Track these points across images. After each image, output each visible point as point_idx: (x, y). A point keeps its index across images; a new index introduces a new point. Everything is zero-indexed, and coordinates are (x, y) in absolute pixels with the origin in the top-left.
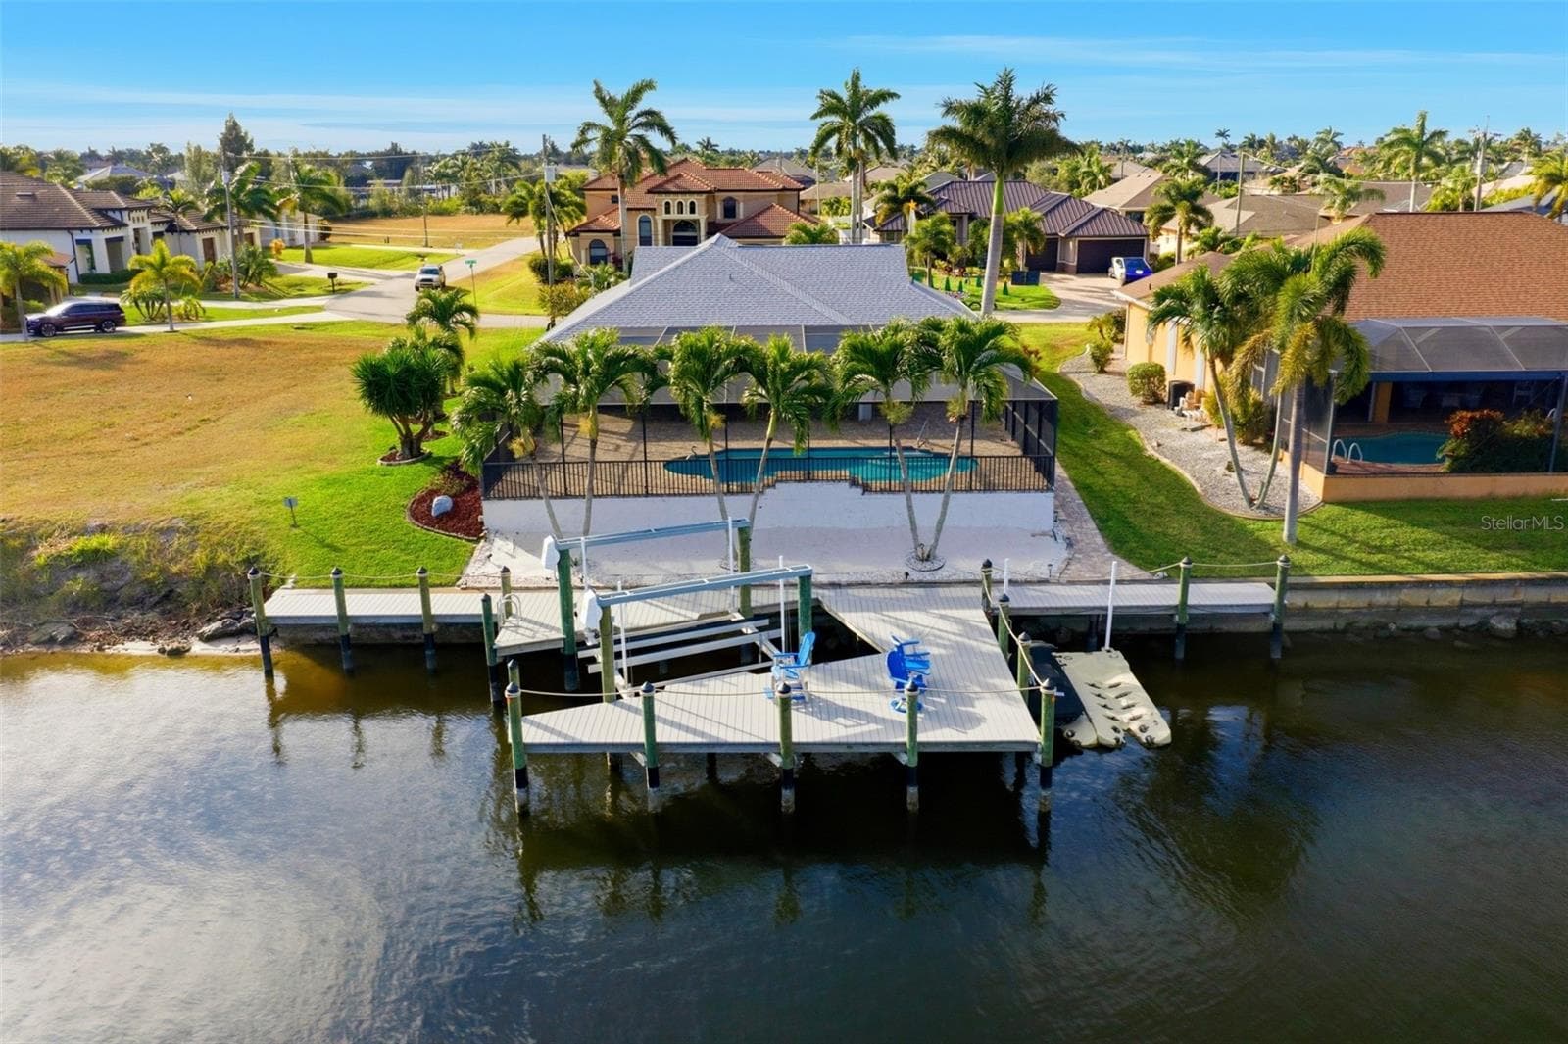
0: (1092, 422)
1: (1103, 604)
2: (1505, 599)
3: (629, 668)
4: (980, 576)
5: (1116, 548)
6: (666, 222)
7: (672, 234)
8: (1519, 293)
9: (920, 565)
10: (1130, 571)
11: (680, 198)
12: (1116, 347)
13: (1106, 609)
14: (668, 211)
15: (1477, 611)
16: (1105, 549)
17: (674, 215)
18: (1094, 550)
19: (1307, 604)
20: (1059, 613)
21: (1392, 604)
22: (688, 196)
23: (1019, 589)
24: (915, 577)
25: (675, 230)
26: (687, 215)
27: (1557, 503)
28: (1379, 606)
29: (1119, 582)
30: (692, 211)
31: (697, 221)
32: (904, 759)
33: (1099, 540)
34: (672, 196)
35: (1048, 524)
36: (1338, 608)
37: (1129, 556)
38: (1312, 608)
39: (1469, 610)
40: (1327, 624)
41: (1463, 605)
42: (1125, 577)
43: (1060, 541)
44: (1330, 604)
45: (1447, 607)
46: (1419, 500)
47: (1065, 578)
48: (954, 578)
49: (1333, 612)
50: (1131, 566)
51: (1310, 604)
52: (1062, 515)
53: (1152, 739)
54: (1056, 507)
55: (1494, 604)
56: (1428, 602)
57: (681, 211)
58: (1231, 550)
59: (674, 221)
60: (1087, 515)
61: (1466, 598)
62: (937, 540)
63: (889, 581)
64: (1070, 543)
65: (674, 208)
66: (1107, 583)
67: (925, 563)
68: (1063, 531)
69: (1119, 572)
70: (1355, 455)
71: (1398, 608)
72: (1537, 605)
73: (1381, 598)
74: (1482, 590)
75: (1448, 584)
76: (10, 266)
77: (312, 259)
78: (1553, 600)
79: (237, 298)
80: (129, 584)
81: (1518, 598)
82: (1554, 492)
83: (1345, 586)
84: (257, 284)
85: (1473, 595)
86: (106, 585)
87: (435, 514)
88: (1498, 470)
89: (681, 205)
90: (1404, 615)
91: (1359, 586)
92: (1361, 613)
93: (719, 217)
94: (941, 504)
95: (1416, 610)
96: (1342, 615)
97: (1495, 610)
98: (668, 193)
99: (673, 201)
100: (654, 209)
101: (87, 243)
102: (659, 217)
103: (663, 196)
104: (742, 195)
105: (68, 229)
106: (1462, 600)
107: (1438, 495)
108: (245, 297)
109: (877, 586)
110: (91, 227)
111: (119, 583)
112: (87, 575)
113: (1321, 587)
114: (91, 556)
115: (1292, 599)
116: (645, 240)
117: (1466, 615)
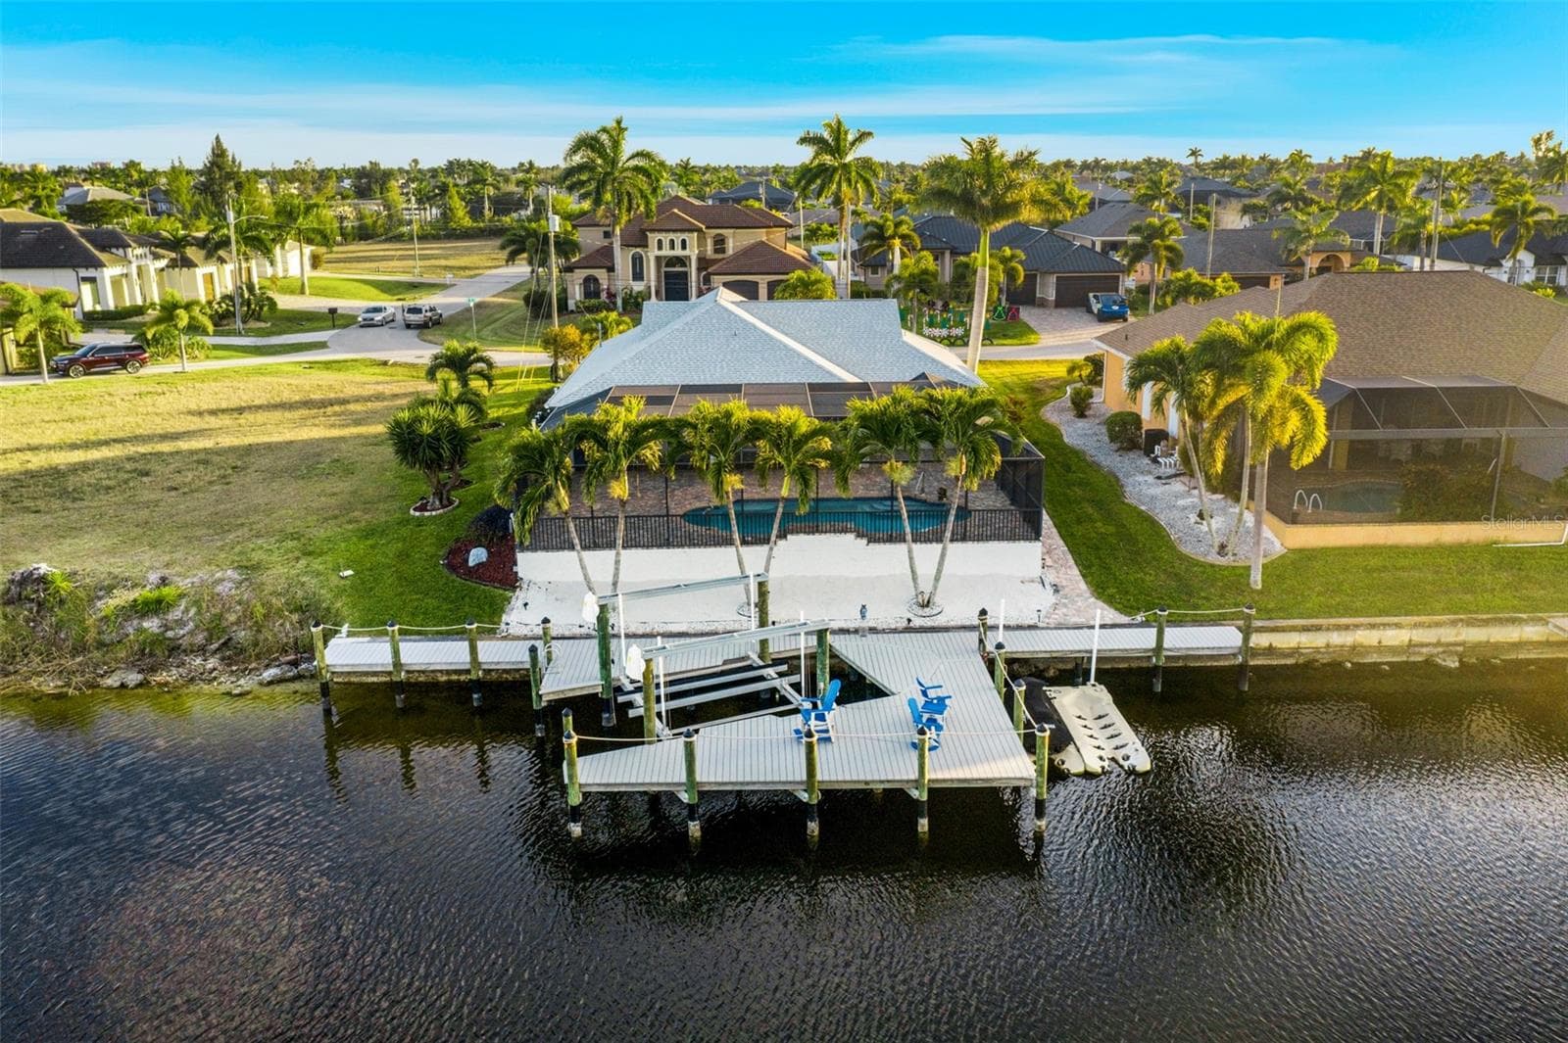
0: (1074, 468)
1: (1088, 648)
2: (1452, 639)
3: (667, 712)
4: (976, 622)
5: (1099, 593)
6: (658, 259)
7: (664, 269)
8: (1465, 351)
9: (920, 612)
10: (1112, 615)
11: (672, 236)
12: (1095, 390)
13: (1091, 652)
14: (660, 247)
15: (1424, 650)
16: (1088, 595)
17: (666, 252)
18: (1078, 596)
19: (1271, 645)
20: (1048, 655)
21: (1349, 644)
22: (679, 234)
23: (1011, 633)
24: (917, 622)
25: (667, 266)
26: (678, 252)
27: (1498, 548)
28: (1336, 646)
29: (1102, 626)
30: (684, 247)
31: (688, 258)
32: (915, 794)
33: (1083, 586)
34: (664, 234)
35: (1037, 571)
36: (1299, 648)
37: (1110, 601)
38: (1275, 648)
39: (1416, 649)
40: (1290, 661)
41: (1411, 644)
42: (1108, 621)
43: (1048, 586)
44: (1292, 645)
45: (1397, 647)
46: (1373, 547)
47: (1052, 622)
48: (952, 624)
49: (1295, 651)
50: (1112, 611)
51: (1273, 645)
52: (1049, 562)
53: (1134, 767)
54: (1043, 554)
55: (1438, 644)
56: (1380, 642)
57: (672, 247)
58: (1203, 594)
59: (665, 257)
60: (1072, 562)
61: (1413, 638)
62: (935, 588)
63: (893, 627)
64: (1056, 589)
65: (666, 245)
66: (1093, 627)
67: (926, 610)
68: (1051, 577)
69: (1102, 617)
70: (1315, 505)
71: (1354, 648)
72: (1478, 645)
73: (1337, 639)
74: (1427, 630)
75: (1398, 626)
76: (31, 311)
77: (307, 291)
78: (1492, 640)
79: (240, 334)
80: (191, 633)
81: (1460, 638)
82: (1495, 538)
83: (1306, 629)
84: (259, 319)
85: (1420, 636)
86: (170, 634)
87: (471, 563)
88: (1444, 519)
89: (672, 242)
90: (1360, 654)
91: (1318, 628)
92: (1319, 652)
93: (709, 252)
94: (940, 552)
95: (1369, 650)
96: (1302, 654)
97: (1440, 649)
98: (660, 231)
99: (666, 238)
100: (647, 246)
101: (92, 280)
102: (652, 253)
103: (656, 234)
104: (732, 231)
105: (74, 267)
106: (1410, 641)
107: (1390, 543)
108: (248, 333)
109: (883, 631)
110: (98, 264)
111: (182, 632)
112: (152, 625)
113: (1283, 630)
114: (155, 607)
115: (1260, 640)
116: (638, 276)
117: (1414, 654)
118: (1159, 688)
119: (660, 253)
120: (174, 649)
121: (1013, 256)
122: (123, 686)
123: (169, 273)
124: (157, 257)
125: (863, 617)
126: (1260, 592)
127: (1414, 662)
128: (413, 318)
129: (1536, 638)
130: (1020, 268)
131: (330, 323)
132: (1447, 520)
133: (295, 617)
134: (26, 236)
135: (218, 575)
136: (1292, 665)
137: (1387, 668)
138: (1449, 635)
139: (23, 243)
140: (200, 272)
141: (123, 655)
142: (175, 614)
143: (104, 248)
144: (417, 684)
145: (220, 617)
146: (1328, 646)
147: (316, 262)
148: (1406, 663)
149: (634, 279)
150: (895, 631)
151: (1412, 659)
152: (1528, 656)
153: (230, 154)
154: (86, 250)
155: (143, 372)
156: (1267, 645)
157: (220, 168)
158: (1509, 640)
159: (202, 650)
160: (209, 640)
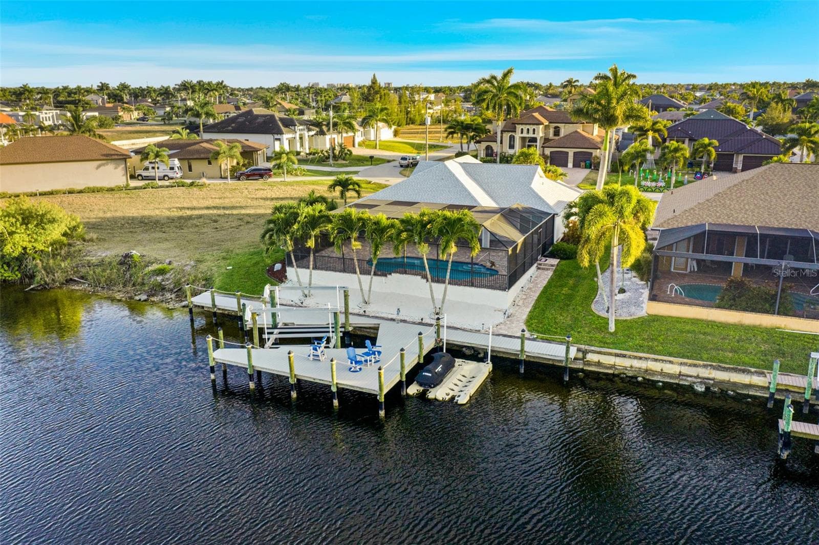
2: (706, 375)
5: (527, 321)
6: (521, 138)
7: (527, 144)
11: (528, 127)
14: (522, 133)
15: (689, 379)
16: (522, 321)
17: (525, 135)
18: (517, 321)
19: (599, 361)
21: (644, 368)
22: (532, 126)
24: (425, 321)
26: (531, 135)
27: (777, 331)
28: (636, 368)
30: (534, 132)
34: (524, 126)
35: (506, 307)
36: (615, 365)
37: (529, 326)
38: (602, 363)
39: (684, 378)
40: (610, 371)
41: (680, 374)
44: (611, 363)
45: (672, 374)
49: (613, 367)
51: (601, 361)
52: (520, 303)
55: (698, 377)
56: (662, 370)
57: (528, 132)
59: (526, 137)
60: (531, 305)
61: (682, 371)
62: (442, 306)
63: (413, 321)
64: (509, 316)
65: (525, 131)
70: (678, 292)
71: (646, 371)
72: (722, 382)
73: (637, 364)
74: (690, 368)
75: (671, 362)
76: (224, 152)
77: (378, 147)
78: (731, 380)
79: (331, 166)
80: (170, 284)
81: (711, 376)
82: (778, 326)
83: (617, 355)
84: (344, 159)
85: (685, 370)
86: (163, 283)
87: (275, 270)
88: (745, 310)
89: (528, 130)
90: (650, 374)
91: (624, 356)
92: (626, 369)
93: (551, 136)
94: (444, 289)
95: (654, 373)
96: (617, 369)
97: (699, 380)
98: (522, 124)
99: (525, 127)
100: (515, 132)
101: (279, 139)
102: (518, 136)
103: (520, 126)
104: (564, 124)
105: (273, 134)
106: (680, 372)
107: (710, 319)
108: (334, 165)
109: (409, 323)
110: (281, 133)
111: (167, 283)
112: (159, 278)
113: (605, 354)
114: (162, 272)
115: (591, 357)
116: (512, 146)
117: (682, 379)
118: (522, 371)
119: (522, 135)
120: (163, 289)
121: (710, 144)
122: (140, 300)
123: (315, 138)
124: (309, 130)
125: (398, 314)
126: (611, 334)
127: (682, 385)
128: (405, 162)
129: (761, 384)
130: (713, 150)
131: (370, 163)
132: (747, 311)
133: (204, 282)
134: (260, 120)
135: (188, 263)
136: (611, 374)
137: (661, 384)
138: (705, 373)
139: (258, 123)
140: (328, 137)
141: (147, 288)
142: (168, 276)
143: (286, 126)
144: (231, 316)
145: (180, 279)
146: (631, 367)
147: (396, 134)
148: (678, 384)
149: (510, 148)
150: (414, 323)
151: (681, 383)
152: (756, 394)
153: (378, 82)
154: (279, 126)
155: (270, 180)
156: (597, 361)
157: (374, 89)
158: (743, 382)
159: (171, 291)
160: (174, 287)
